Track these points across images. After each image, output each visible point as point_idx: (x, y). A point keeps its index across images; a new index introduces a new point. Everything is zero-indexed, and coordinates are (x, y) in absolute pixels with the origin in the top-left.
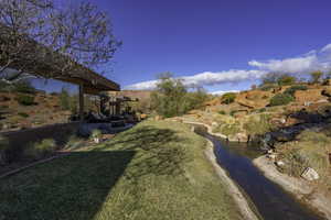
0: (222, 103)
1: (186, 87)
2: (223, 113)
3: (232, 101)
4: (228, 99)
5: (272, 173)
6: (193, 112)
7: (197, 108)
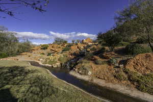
0: (42, 49)
1: (18, 38)
2: (43, 54)
3: (47, 48)
4: (44, 48)
5: (79, 76)
6: (23, 53)
7: (27, 52)
